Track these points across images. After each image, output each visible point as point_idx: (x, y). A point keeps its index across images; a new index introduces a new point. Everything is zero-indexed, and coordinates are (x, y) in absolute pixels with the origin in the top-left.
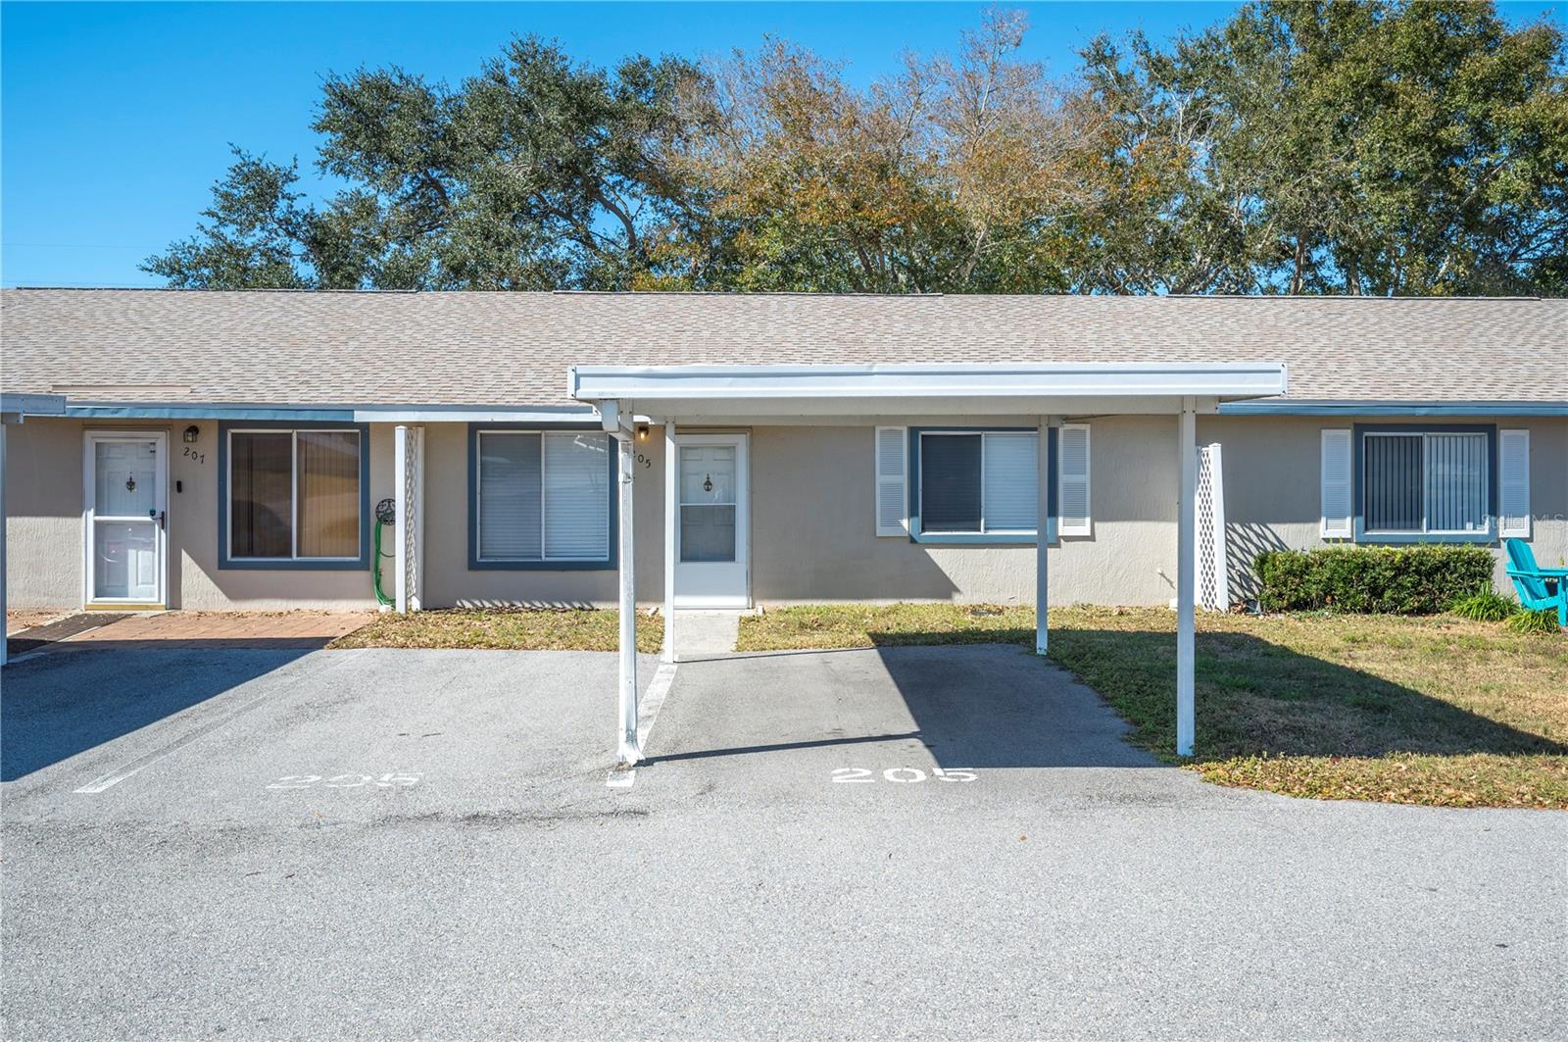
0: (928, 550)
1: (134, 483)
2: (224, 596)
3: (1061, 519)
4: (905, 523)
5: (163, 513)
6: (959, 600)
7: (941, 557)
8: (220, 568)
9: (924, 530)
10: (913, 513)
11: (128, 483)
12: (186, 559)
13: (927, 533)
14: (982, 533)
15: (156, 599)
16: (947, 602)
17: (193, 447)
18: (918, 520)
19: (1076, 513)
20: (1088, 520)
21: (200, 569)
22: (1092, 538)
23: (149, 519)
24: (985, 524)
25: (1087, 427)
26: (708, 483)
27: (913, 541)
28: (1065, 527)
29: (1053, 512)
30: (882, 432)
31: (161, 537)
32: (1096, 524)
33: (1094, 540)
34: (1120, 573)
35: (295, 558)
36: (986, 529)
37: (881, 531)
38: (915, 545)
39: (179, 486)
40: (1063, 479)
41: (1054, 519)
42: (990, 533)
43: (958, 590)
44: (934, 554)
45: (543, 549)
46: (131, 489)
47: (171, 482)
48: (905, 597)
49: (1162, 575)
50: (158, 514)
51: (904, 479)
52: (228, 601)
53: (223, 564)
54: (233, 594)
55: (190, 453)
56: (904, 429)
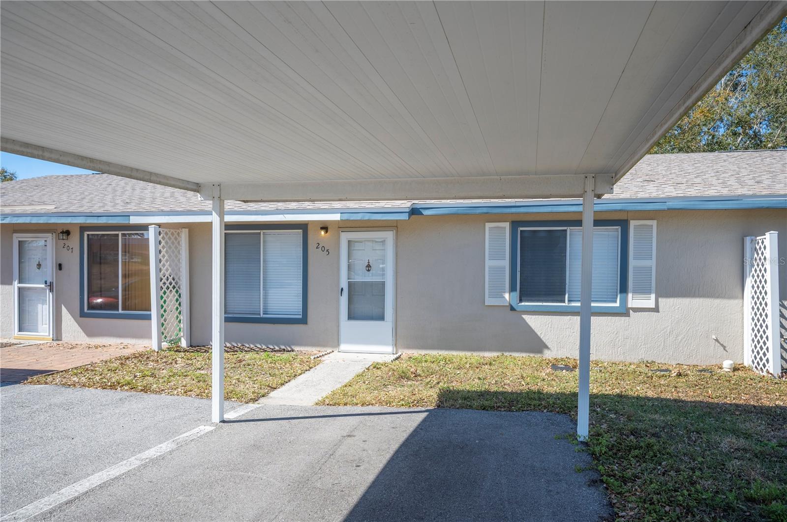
0: (524, 316)
1: (40, 265)
2: (83, 333)
3: (630, 295)
4: (507, 296)
5: (51, 282)
6: (548, 355)
7: (535, 322)
8: (80, 317)
9: (521, 301)
10: (512, 289)
11: (37, 265)
12: (64, 310)
13: (523, 304)
14: (566, 304)
15: (47, 334)
16: (538, 356)
17: (67, 243)
18: (516, 294)
19: (643, 290)
20: (653, 296)
21: (71, 317)
22: (656, 309)
23: (43, 286)
24: (569, 297)
25: (654, 223)
26: (369, 266)
27: (512, 309)
28: (634, 301)
29: (624, 289)
30: (490, 228)
31: (50, 296)
32: (660, 300)
33: (658, 312)
34: (680, 338)
35: (120, 311)
36: (569, 301)
37: (489, 301)
38: (513, 312)
39: (60, 267)
40: (632, 263)
41: (624, 295)
42: (573, 304)
43: (547, 347)
44: (527, 318)
45: (261, 309)
46: (39, 268)
47: (56, 263)
48: (506, 351)
49: (717, 340)
50: (48, 284)
51: (506, 263)
52: (86, 336)
53: (83, 315)
54: (90, 333)
55: (66, 246)
56: (507, 225)
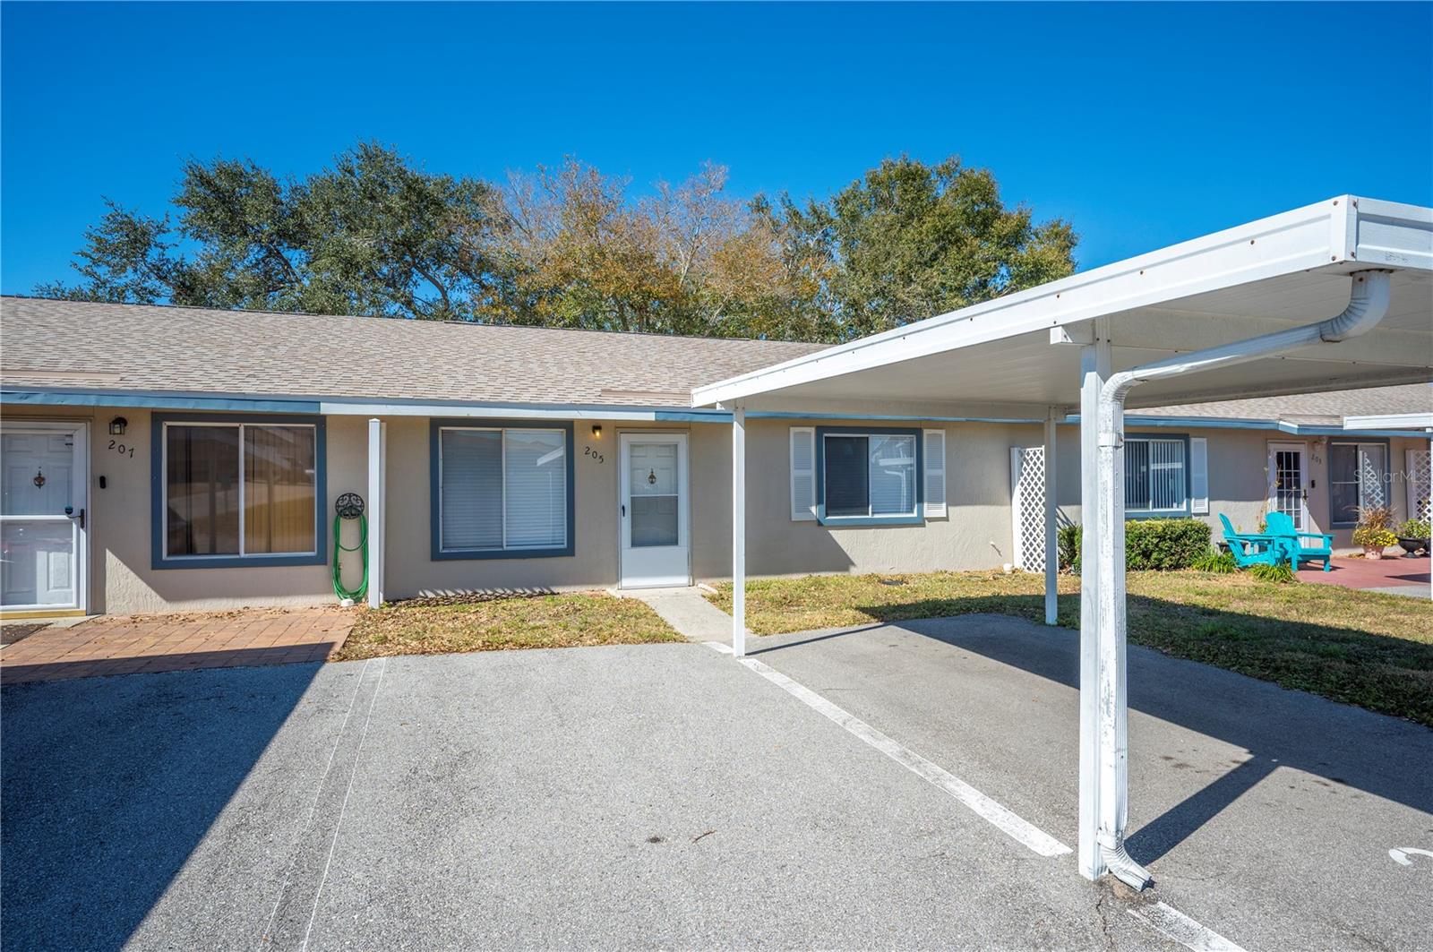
0: (830, 532)
1: (43, 479)
2: (158, 597)
3: (925, 505)
4: (814, 509)
5: (82, 511)
6: (854, 571)
7: (840, 536)
8: (153, 568)
9: (827, 515)
10: (819, 502)
11: (36, 479)
12: (111, 560)
13: (829, 518)
14: (870, 516)
15: (74, 604)
16: (846, 574)
17: (119, 440)
18: (823, 507)
19: (936, 500)
20: (944, 505)
21: (128, 570)
22: (946, 519)
23: (65, 517)
24: (872, 509)
25: (942, 432)
26: (652, 477)
27: (820, 524)
28: (928, 511)
29: (920, 500)
30: (795, 434)
31: (80, 538)
32: (949, 508)
33: (948, 520)
34: (966, 545)
35: (243, 555)
36: (873, 513)
37: (795, 517)
38: (821, 527)
39: (103, 482)
40: (927, 472)
41: (920, 505)
42: (876, 516)
43: (853, 564)
44: (834, 533)
45: (505, 536)
46: (40, 485)
47: (92, 476)
48: (813, 572)
49: (994, 546)
50: (76, 512)
51: (812, 473)
52: (164, 602)
53: (157, 564)
54: (169, 595)
55: (116, 446)
56: (812, 430)
